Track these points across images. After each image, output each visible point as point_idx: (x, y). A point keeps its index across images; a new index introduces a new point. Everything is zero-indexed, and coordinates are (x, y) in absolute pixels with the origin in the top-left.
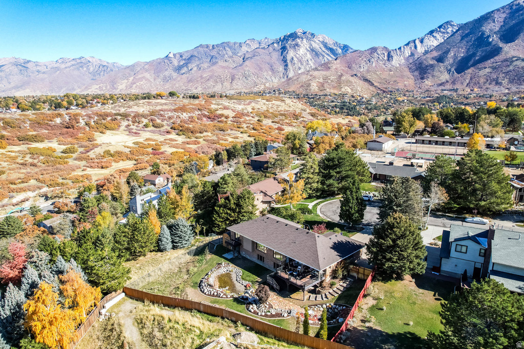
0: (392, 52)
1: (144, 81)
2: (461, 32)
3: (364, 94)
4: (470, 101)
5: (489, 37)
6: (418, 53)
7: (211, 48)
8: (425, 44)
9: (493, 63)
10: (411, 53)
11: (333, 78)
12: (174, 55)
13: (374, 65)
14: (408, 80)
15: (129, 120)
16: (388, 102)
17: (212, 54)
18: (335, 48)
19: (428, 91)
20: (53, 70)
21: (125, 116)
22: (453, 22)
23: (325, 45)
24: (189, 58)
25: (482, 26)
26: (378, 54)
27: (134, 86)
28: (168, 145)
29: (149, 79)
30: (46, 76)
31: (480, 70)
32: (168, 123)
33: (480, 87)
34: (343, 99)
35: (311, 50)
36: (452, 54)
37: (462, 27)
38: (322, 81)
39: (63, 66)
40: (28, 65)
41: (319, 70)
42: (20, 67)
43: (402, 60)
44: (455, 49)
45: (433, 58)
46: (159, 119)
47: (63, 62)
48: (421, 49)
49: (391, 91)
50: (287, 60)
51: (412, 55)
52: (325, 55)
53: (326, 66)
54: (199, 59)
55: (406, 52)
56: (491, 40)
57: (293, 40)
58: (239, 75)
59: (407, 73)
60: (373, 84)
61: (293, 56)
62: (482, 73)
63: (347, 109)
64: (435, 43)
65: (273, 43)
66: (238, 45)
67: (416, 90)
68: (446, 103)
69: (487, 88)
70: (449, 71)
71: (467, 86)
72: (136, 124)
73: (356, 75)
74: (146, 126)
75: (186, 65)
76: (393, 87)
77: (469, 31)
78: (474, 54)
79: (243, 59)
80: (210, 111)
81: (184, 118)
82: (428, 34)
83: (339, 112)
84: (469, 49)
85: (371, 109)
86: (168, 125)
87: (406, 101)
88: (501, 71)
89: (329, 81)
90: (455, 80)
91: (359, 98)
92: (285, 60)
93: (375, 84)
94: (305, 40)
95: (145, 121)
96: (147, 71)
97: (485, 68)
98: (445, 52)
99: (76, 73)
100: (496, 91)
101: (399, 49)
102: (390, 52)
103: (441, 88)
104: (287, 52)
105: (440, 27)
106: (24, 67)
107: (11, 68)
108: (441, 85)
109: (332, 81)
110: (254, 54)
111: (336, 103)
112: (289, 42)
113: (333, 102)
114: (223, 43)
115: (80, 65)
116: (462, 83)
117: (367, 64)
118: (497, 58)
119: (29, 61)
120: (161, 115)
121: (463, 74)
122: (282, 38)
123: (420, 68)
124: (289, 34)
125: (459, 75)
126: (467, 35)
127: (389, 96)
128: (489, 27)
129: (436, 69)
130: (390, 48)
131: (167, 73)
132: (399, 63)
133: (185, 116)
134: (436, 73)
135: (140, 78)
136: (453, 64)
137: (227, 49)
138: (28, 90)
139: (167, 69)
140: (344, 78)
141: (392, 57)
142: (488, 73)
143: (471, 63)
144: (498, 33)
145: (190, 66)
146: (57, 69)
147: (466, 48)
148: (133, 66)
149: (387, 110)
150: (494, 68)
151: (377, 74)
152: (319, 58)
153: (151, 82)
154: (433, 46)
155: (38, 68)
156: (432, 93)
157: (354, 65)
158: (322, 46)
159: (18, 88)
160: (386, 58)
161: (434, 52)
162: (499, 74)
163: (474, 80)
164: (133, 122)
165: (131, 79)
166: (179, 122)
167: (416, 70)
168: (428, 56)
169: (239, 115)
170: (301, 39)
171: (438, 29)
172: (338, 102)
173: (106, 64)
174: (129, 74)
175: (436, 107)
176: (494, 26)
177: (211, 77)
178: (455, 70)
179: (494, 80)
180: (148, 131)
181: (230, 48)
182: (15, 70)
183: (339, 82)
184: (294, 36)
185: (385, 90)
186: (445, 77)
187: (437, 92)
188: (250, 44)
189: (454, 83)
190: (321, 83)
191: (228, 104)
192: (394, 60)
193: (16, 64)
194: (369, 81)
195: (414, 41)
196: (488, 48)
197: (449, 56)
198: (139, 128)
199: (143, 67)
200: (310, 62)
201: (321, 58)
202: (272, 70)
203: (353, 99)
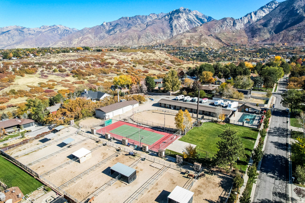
0: (236, 21)
1: (88, 39)
2: (280, 7)
3: (215, 47)
4: (280, 52)
5: (297, 10)
6: (253, 21)
7: (128, 19)
8: (257, 15)
9: (298, 27)
10: (248, 21)
11: (197, 37)
12: (107, 23)
13: (224, 29)
14: (244, 38)
15: (43, 67)
16: (228, 53)
17: (128, 22)
18: (203, 18)
19: (255, 45)
20: (38, 33)
21: (41, 65)
22: (276, 1)
23: (197, 17)
24: (115, 25)
25: (293, 3)
26: (227, 22)
27: (82, 42)
28: (61, 85)
29: (91, 38)
30: (34, 36)
31: (289, 32)
32: (70, 69)
33: (289, 43)
34: (201, 50)
35: (188, 20)
36: (273, 22)
37: (281, 4)
38: (189, 39)
39: (44, 30)
40: (24, 30)
41: (190, 32)
42: (19, 31)
43: (242, 25)
44: (275, 18)
45: (260, 24)
46: (64, 66)
47: (43, 28)
48: (254, 19)
49: (232, 45)
50: (172, 26)
51: (249, 22)
52: (197, 23)
53: (194, 30)
54: (121, 26)
55: (245, 20)
56: (298, 12)
57: (177, 14)
58: (143, 35)
59: (244, 34)
60: (222, 41)
61: (176, 23)
62: (290, 33)
63: (201, 57)
64: (264, 15)
65: (165, 16)
66: (145, 17)
67: (248, 44)
68: (265, 53)
69: (293, 43)
70: (270, 32)
71: (280, 42)
72: (48, 70)
73: (211, 35)
74: (54, 71)
75: (113, 29)
76: (234, 42)
77: (285, 6)
78: (287, 22)
79: (147, 26)
80: (103, 60)
81: (82, 65)
82: (260, 9)
83: (195, 59)
84: (284, 18)
85: (216, 57)
86: (69, 70)
87: (240, 51)
88: (303, 32)
89: (194, 39)
90: (273, 38)
91: (211, 50)
92: (171, 26)
93: (223, 41)
94: (184, 14)
95: (54, 68)
96: (90, 33)
97: (293, 30)
98: (268, 21)
99: (51, 34)
100: (299, 45)
101: (240, 19)
102: (235, 21)
103: (264, 43)
104: (173, 21)
105: (267, 5)
106: (22, 31)
107: (14, 32)
108: (264, 41)
109: (196, 39)
110: (153, 22)
111: (196, 53)
112: (175, 15)
113: (194, 52)
114: (136, 16)
115: (53, 30)
116: (277, 40)
117: (220, 28)
118: (301, 24)
119: (24, 28)
120: (66, 64)
121: (278, 34)
122: (171, 13)
123: (252, 30)
124: (175, 10)
125: (276, 35)
126: (283, 9)
127: (230, 48)
128: (298, 4)
129: (262, 31)
130: (235, 18)
131: (102, 34)
132: (240, 27)
133: (83, 64)
134: (262, 34)
135: (85, 38)
136: (273, 28)
137: (138, 19)
138: (23, 45)
139: (102, 32)
140: (203, 37)
141: (236, 24)
142: (294, 33)
143: (285, 27)
144: (303, 7)
145: (116, 30)
146: (40, 32)
147: (282, 18)
148: (82, 30)
149: (225, 57)
150: (299, 30)
151: (225, 35)
152: (192, 25)
153: (92, 40)
154: (262, 16)
155: (30, 32)
156: (258, 46)
157: (211, 29)
158: (195, 17)
159: (18, 43)
160: (232, 24)
161: (262, 20)
162: (302, 34)
163: (285, 38)
164: (46, 69)
165: (81, 38)
166: (77, 68)
167: (250, 32)
168: (258, 23)
169: (121, 63)
170: (182, 13)
171: (266, 6)
172: (197, 52)
173: (68, 29)
174: (80, 35)
175: (258, 55)
176: (301, 3)
177: (126, 37)
178: (274, 31)
179: (298, 38)
180: (55, 74)
181: (140, 19)
182: (17, 33)
183: (200, 39)
184: (178, 11)
185: (228, 44)
186: (267, 36)
187: (261, 46)
188: (152, 16)
189: (272, 40)
190: (189, 40)
191: (116, 55)
192: (237, 26)
193: (17, 30)
194: (219, 39)
195: (251, 14)
196: (296, 17)
197: (271, 23)
198: (49, 73)
199: (88, 31)
200: (187, 27)
201: (193, 25)
202: (163, 32)
203: (207, 50)
